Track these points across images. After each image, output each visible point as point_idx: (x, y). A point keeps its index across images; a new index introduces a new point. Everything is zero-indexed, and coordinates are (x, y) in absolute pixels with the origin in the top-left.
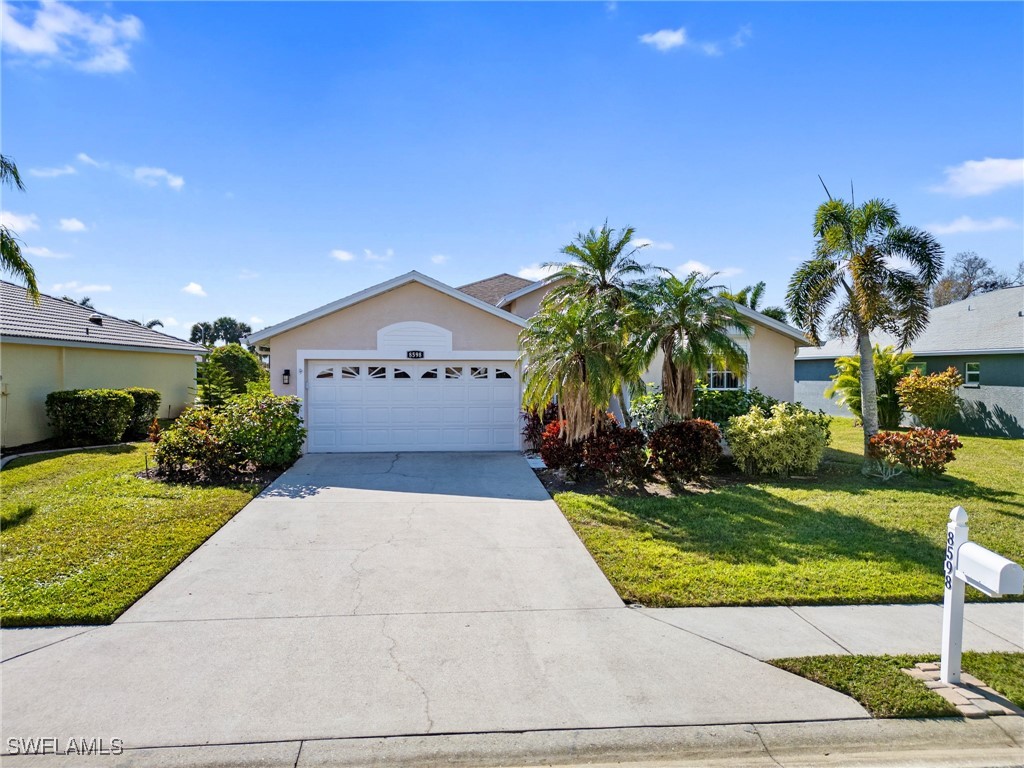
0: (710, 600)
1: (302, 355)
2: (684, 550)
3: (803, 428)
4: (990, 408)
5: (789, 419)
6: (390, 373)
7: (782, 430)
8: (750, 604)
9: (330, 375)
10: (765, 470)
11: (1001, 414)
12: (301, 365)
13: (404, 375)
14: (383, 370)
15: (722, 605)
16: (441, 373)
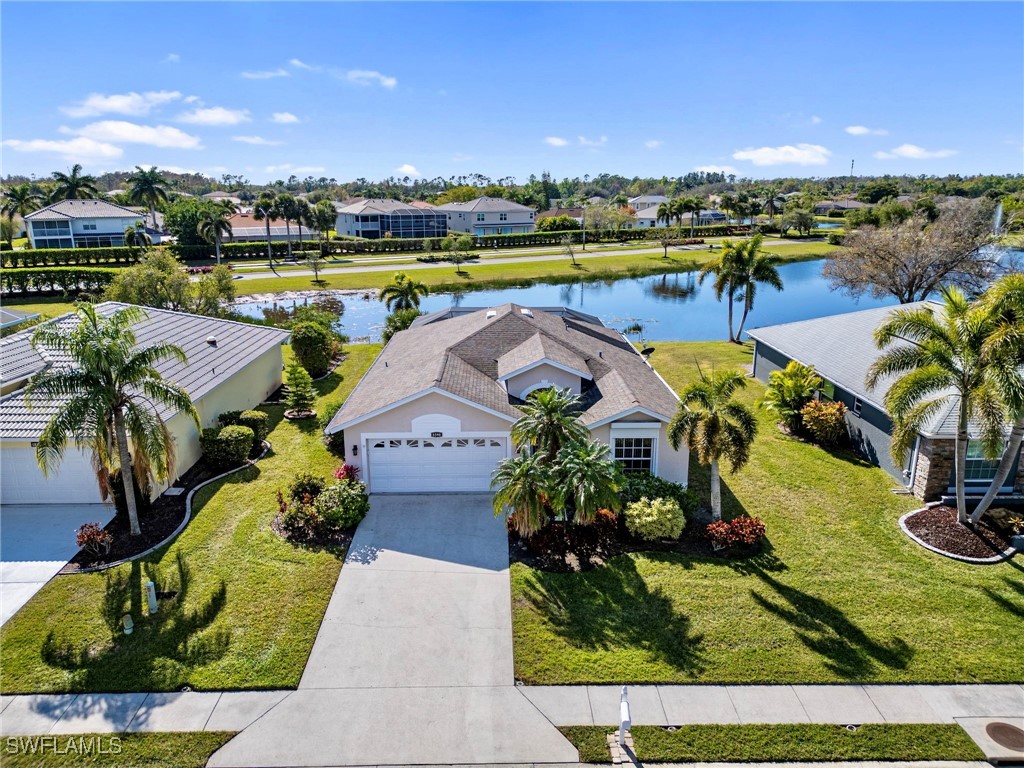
0: (553, 681)
1: (364, 436)
2: (559, 634)
3: (669, 516)
5: (664, 509)
6: (421, 444)
7: (655, 518)
8: (570, 684)
9: (383, 446)
10: (645, 539)
12: (364, 443)
13: (430, 445)
14: (416, 442)
15: (557, 684)
16: (454, 444)
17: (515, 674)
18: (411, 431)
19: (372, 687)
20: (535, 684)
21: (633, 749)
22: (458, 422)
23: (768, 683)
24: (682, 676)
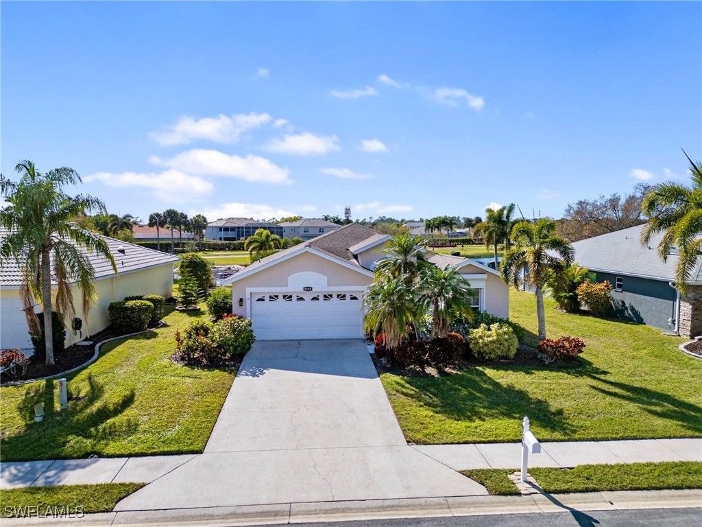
0: (442, 441)
1: (249, 290)
2: (437, 413)
3: (506, 337)
4: (627, 305)
5: (500, 331)
6: (294, 298)
7: (495, 338)
8: (458, 443)
9: (263, 300)
10: (487, 357)
11: (633, 309)
12: (248, 296)
13: (302, 299)
14: (291, 297)
15: (447, 443)
16: (321, 298)
17: (406, 438)
18: (287, 286)
19: (274, 450)
20: (425, 443)
21: (536, 484)
22: (325, 278)
23: (635, 438)
24: (557, 435)
